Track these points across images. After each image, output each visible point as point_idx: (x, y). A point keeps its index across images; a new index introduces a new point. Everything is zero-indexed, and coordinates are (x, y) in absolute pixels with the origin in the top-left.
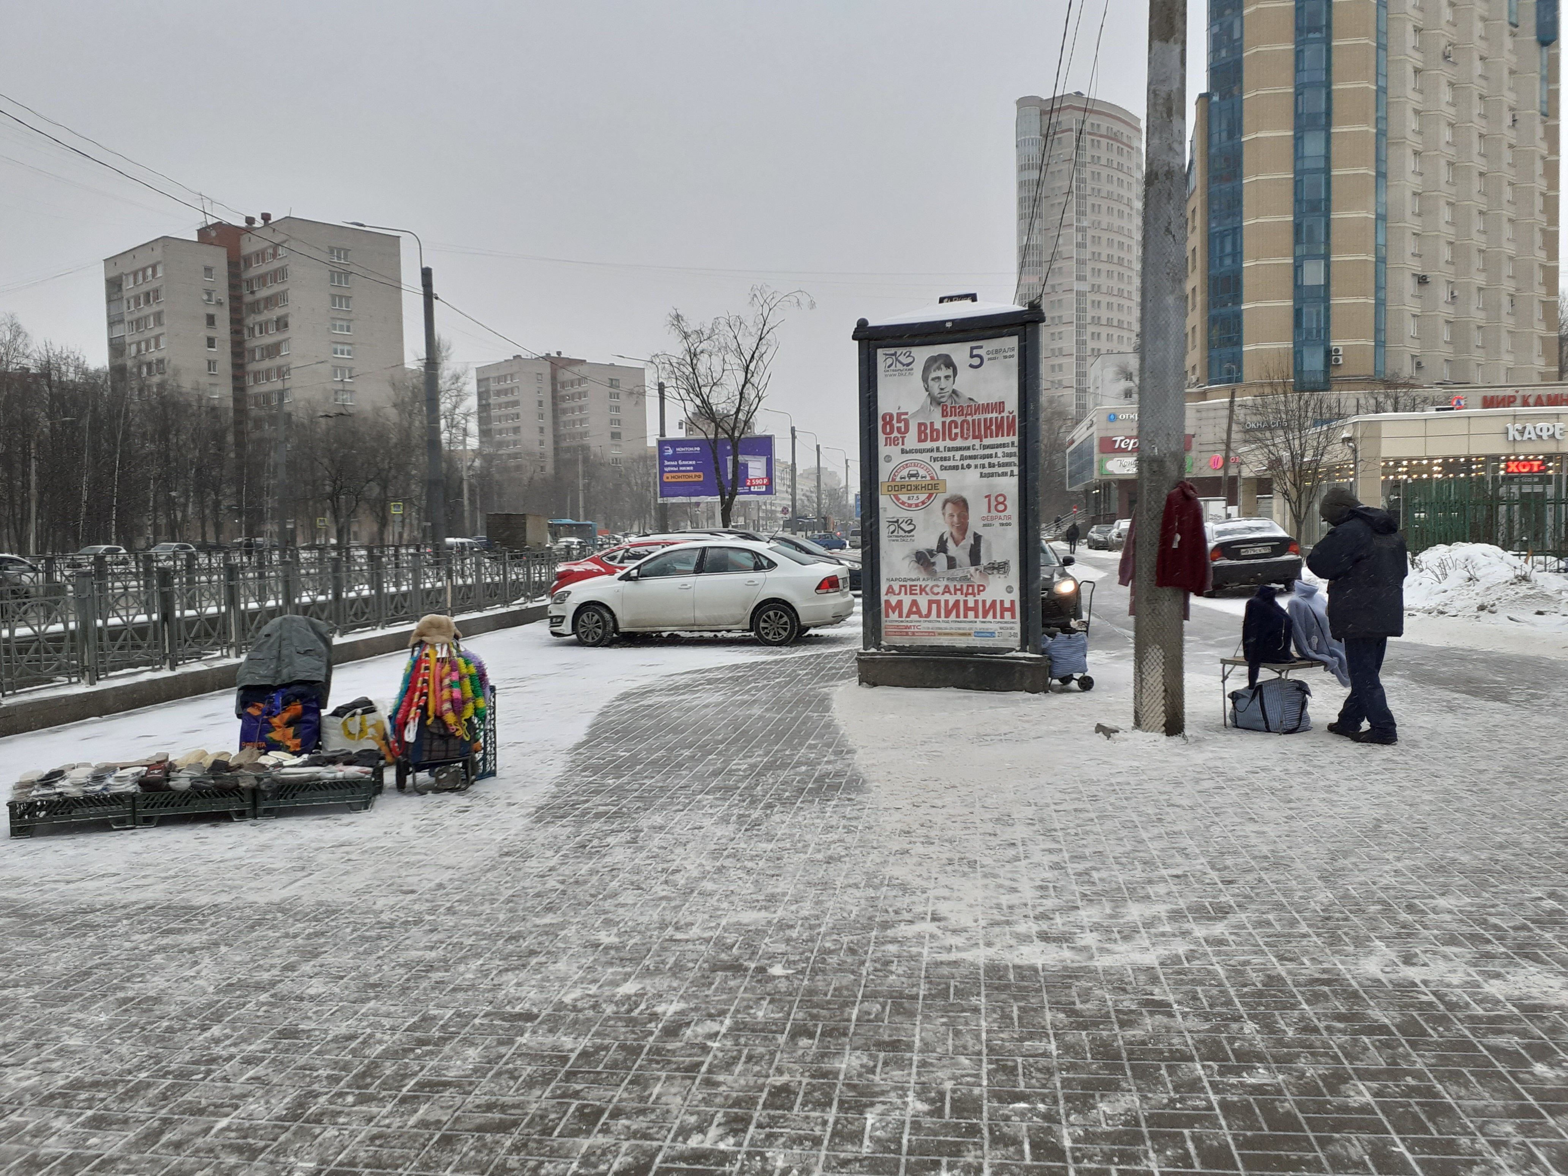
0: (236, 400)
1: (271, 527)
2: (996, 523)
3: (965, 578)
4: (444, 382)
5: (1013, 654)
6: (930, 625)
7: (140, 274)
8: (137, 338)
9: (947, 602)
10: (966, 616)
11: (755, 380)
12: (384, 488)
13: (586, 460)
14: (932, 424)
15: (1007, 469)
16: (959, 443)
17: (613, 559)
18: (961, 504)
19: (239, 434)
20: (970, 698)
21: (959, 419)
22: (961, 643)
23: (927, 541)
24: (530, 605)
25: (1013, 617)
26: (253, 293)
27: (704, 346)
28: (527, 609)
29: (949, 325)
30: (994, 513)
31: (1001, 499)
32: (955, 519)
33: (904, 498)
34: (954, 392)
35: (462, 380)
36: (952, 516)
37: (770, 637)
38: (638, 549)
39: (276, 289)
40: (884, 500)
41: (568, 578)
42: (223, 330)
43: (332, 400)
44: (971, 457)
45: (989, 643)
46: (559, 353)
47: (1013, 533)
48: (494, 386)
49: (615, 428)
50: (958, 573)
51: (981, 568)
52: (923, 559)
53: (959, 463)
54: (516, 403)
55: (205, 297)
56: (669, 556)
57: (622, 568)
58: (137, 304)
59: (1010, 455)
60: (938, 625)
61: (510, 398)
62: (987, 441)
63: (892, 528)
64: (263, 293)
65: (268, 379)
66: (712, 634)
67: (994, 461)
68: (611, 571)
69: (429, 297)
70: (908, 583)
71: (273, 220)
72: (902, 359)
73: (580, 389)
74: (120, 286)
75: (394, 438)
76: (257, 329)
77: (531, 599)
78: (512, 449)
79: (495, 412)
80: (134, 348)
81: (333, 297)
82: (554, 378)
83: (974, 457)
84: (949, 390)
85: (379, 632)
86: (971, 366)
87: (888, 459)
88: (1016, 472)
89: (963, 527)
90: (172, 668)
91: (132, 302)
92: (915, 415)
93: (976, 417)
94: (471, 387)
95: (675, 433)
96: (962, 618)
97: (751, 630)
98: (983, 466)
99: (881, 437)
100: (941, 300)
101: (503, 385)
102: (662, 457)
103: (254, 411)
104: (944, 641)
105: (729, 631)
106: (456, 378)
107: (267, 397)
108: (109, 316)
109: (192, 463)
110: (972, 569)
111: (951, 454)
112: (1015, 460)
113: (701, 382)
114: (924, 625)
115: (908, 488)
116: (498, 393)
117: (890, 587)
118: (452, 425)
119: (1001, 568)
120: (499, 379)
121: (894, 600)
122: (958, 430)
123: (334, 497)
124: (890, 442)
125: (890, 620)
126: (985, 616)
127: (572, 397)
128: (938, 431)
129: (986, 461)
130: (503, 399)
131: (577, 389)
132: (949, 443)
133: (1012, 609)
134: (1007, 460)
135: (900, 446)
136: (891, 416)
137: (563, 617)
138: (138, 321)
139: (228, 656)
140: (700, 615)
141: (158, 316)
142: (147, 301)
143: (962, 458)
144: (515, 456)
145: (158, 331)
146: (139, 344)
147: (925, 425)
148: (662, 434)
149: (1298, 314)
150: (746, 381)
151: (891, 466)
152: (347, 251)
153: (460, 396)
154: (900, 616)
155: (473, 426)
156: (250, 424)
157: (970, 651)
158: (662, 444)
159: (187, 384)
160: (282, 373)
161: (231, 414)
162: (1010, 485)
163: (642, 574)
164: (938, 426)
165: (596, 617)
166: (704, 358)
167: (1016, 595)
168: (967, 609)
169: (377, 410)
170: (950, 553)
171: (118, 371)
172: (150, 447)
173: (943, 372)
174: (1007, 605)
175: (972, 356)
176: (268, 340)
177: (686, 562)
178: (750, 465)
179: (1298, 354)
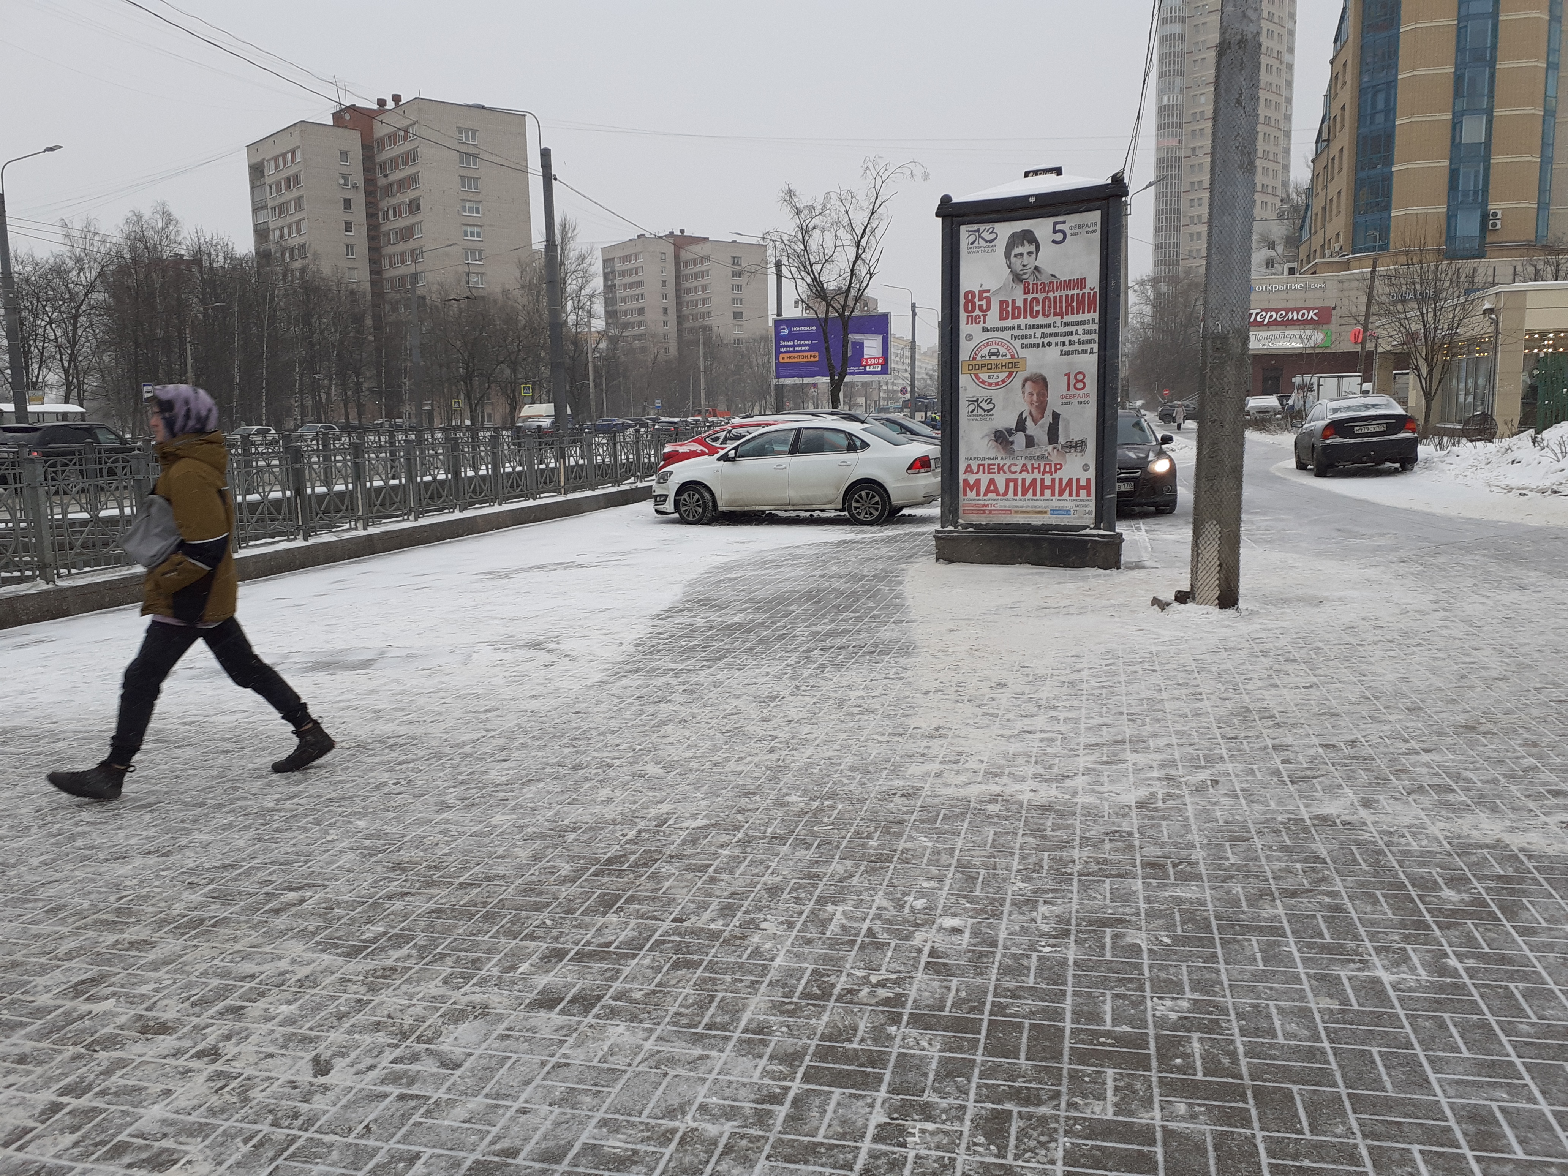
0: (373, 284)
1: (408, 408)
2: (1075, 401)
3: (1042, 457)
4: (570, 263)
5: (1087, 531)
6: (1007, 503)
7: (281, 159)
8: (280, 223)
9: (1024, 480)
10: (1042, 494)
11: (866, 256)
12: (514, 371)
13: (708, 342)
14: (1014, 301)
15: (1087, 347)
16: (1040, 320)
17: (716, 440)
18: (1040, 382)
19: (377, 318)
20: (1042, 574)
21: (1041, 296)
22: (1037, 520)
23: (1006, 419)
24: (639, 485)
25: (1089, 495)
26: (386, 176)
27: (816, 221)
28: (637, 489)
29: (1032, 200)
30: (1073, 391)
31: (1080, 377)
32: (1035, 398)
33: (984, 376)
34: (1036, 268)
35: (588, 261)
36: (1031, 394)
37: (861, 517)
38: (740, 430)
39: (408, 171)
40: (964, 380)
41: (674, 458)
42: (359, 215)
43: (463, 283)
44: (1051, 335)
45: (1064, 521)
46: (682, 231)
47: (1090, 412)
48: (619, 267)
49: (737, 307)
50: (1035, 451)
51: (1059, 446)
52: (1002, 438)
53: (1040, 341)
54: (640, 284)
55: (342, 181)
56: (765, 437)
57: (723, 449)
58: (279, 190)
59: (1090, 332)
60: (1014, 503)
61: (635, 279)
62: (1067, 319)
63: (972, 407)
64: (396, 176)
65: (403, 263)
66: (808, 514)
67: (1074, 338)
68: (712, 451)
69: (548, 178)
70: (986, 462)
71: (403, 102)
72: (986, 235)
73: (703, 268)
74: (262, 172)
75: (522, 320)
76: (391, 212)
77: (641, 479)
78: (637, 331)
79: (620, 293)
80: (277, 233)
81: (463, 178)
82: (677, 257)
83: (1055, 335)
84: (1031, 266)
85: (497, 508)
86: (1054, 242)
87: (969, 337)
88: (1096, 350)
89: (1042, 406)
90: (306, 539)
91: (274, 187)
92: (996, 292)
93: (1057, 294)
94: (597, 268)
95: (791, 312)
96: (1038, 497)
97: (842, 510)
98: (1064, 344)
99: (963, 316)
100: (1027, 175)
101: (627, 266)
102: (778, 338)
103: (391, 295)
104: (1020, 519)
105: (822, 511)
106: (582, 258)
107: (402, 278)
108: (253, 202)
109: (333, 346)
110: (1050, 447)
111: (1032, 332)
112: (1095, 337)
113: (813, 260)
114: (1001, 504)
115: (989, 367)
116: (623, 274)
117: (969, 466)
118: (578, 307)
119: (1078, 446)
120: (625, 259)
121: (972, 479)
122: (1040, 308)
123: (468, 378)
124: (971, 320)
125: (967, 499)
126: (1061, 494)
127: (695, 276)
128: (1019, 308)
129: (1066, 339)
130: (628, 280)
131: (699, 268)
132: (1030, 321)
133: (1087, 487)
134: (1087, 337)
135: (982, 325)
136: (973, 293)
137: (666, 496)
138: (280, 206)
139: (356, 529)
140: (794, 494)
141: (299, 200)
142: (288, 187)
143: (1043, 336)
144: (640, 337)
145: (298, 217)
146: (281, 229)
147: (1006, 302)
148: (779, 314)
149: (1454, 174)
150: (858, 257)
151: (972, 344)
152: (474, 132)
153: (586, 277)
154: (978, 494)
155: (599, 308)
156: (387, 307)
157: (1046, 529)
158: (778, 323)
159: (326, 269)
160: (415, 255)
161: (369, 297)
162: (1089, 363)
163: (739, 454)
164: (1020, 303)
165: (697, 496)
166: (816, 234)
167: (1092, 473)
168: (1043, 487)
169: (506, 292)
170: (1028, 432)
171: (263, 256)
172: (295, 330)
173: (1028, 248)
174: (1083, 483)
175: (1055, 232)
176: (403, 223)
177: (784, 442)
178: (867, 343)
179: (1451, 217)
